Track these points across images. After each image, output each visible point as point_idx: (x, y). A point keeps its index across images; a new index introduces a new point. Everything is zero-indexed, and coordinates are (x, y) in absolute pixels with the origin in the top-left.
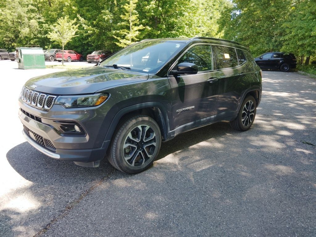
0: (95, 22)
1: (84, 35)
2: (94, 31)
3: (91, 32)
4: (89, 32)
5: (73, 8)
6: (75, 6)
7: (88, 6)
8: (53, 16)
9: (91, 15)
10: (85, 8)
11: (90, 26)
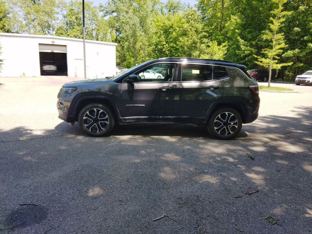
0: (254, 43)
1: (242, 56)
2: (252, 50)
3: (249, 52)
4: (246, 52)
5: (237, 31)
6: (238, 29)
7: (251, 28)
8: (220, 39)
9: (252, 36)
10: (247, 30)
11: (248, 47)
